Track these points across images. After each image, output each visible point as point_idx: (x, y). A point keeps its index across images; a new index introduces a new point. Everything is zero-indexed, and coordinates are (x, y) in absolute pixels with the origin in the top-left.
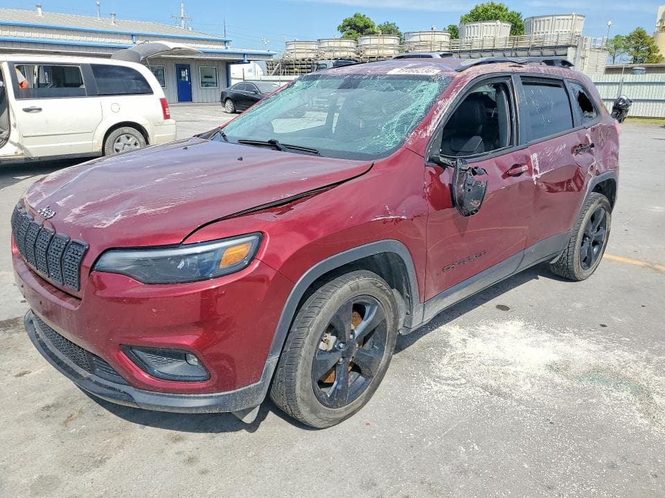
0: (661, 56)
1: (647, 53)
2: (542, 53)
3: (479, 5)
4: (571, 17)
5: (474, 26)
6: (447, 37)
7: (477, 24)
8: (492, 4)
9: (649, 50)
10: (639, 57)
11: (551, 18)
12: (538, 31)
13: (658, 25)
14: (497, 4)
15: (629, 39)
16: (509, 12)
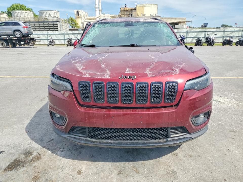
0: (79, 26)
1: (75, 25)
2: (53, 24)
3: (14, 4)
4: (56, 12)
5: (18, 12)
6: (7, 16)
7: (20, 11)
8: (19, 4)
9: (75, 24)
10: (73, 26)
11: (48, 11)
12: (45, 16)
13: (76, 16)
14: (21, 4)
15: (69, 20)
16: (27, 8)
